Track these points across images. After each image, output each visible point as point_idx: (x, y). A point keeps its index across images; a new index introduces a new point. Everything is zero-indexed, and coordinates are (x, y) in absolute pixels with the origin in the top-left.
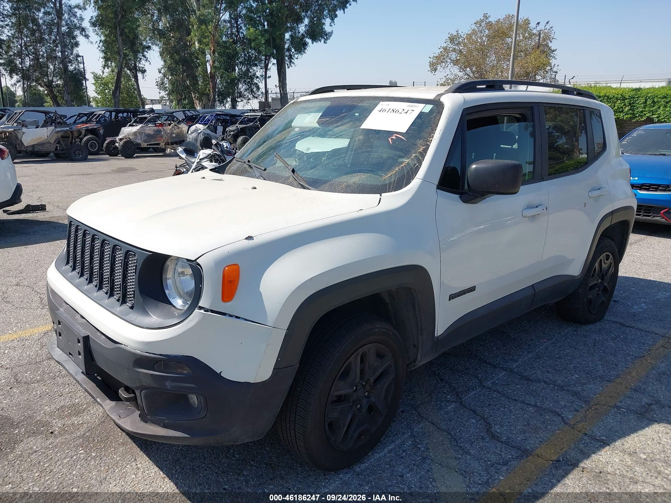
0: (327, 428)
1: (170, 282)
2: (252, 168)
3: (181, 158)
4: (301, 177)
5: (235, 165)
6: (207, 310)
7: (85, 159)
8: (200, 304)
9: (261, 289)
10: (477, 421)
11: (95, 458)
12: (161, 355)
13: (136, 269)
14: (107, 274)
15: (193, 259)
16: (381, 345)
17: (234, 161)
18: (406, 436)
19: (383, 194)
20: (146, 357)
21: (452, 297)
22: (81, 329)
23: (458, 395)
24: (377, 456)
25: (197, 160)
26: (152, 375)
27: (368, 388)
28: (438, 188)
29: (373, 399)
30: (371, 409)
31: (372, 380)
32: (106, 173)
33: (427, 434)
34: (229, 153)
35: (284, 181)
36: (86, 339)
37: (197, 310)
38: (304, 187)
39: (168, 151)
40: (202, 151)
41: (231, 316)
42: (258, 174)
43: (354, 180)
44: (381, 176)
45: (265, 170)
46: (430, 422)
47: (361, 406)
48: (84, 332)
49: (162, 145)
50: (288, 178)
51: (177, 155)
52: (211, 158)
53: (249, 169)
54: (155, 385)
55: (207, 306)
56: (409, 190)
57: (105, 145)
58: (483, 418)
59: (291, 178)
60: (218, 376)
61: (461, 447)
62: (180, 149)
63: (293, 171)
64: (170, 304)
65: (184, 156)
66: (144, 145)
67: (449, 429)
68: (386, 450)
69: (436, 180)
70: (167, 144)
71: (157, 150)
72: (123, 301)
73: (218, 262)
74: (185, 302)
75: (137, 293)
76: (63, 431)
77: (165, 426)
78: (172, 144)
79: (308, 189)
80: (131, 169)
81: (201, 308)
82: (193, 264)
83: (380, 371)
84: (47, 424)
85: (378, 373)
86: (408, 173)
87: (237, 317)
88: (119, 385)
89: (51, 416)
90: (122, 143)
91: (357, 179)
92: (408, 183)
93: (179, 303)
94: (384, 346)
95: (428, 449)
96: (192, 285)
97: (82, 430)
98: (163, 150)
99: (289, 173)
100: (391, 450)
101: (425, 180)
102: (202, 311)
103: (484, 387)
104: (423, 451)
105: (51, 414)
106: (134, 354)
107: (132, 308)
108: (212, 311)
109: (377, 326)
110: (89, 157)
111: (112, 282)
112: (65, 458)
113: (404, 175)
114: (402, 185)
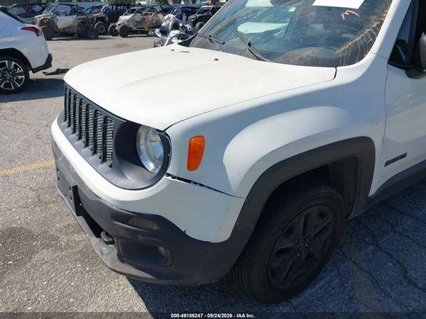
0: (270, 274)
1: (142, 147)
2: (212, 42)
3: (158, 37)
4: (257, 50)
5: (198, 40)
6: (174, 177)
7: (96, 38)
8: (168, 172)
9: (225, 161)
10: (394, 265)
11: (88, 272)
12: (133, 213)
13: (113, 134)
14: (91, 134)
15: (162, 130)
16: (324, 207)
17: (197, 37)
18: (334, 274)
19: (338, 68)
20: (122, 213)
21: (387, 163)
22: (72, 178)
23: (374, 238)
24: (310, 291)
25: (169, 38)
26: (126, 228)
27: (308, 241)
28: (388, 63)
29: (311, 250)
30: (309, 256)
31: (313, 235)
32: (110, 48)
33: (351, 274)
34: (191, 33)
35: (241, 53)
36: (75, 189)
37: (165, 177)
38: (259, 59)
39: (150, 33)
40: (172, 32)
41: (195, 183)
42: (218, 47)
43: (308, 53)
44: (334, 50)
45: (224, 43)
46: (352, 262)
47: (301, 255)
48: (73, 183)
49: (146, 29)
50: (245, 51)
51: (156, 36)
52: (178, 37)
53: (210, 43)
54: (129, 237)
55: (174, 174)
56: (363, 65)
57: (109, 28)
58: (398, 261)
59: (248, 52)
60: (183, 234)
61: (382, 290)
62: (157, 30)
63: (249, 44)
64: (143, 167)
65: (160, 35)
66: (135, 29)
67: (370, 270)
68: (317, 286)
69: (388, 55)
70: (149, 28)
71: (142, 32)
72: (104, 159)
73: (185, 133)
74: (156, 166)
75: (114, 155)
76: (68, 246)
77: (138, 268)
78: (153, 28)
79: (263, 60)
80: (126, 45)
81: (168, 175)
82: (162, 134)
83: (321, 227)
84: (56, 239)
85: (318, 230)
86: (362, 47)
87: (201, 185)
88: (101, 230)
89: (60, 232)
90: (120, 27)
91: (310, 52)
92: (361, 58)
93: (151, 166)
94: (327, 208)
95: (353, 288)
96: (161, 151)
97: (81, 246)
98: (147, 32)
99: (246, 47)
100: (322, 287)
101: (379, 55)
102: (170, 178)
103: (396, 232)
104: (349, 290)
105: (60, 231)
106: (111, 210)
107: (111, 166)
108: (179, 179)
109: (323, 191)
110: (100, 36)
111: (95, 142)
112: (67, 270)
113: (358, 49)
114: (355, 59)
